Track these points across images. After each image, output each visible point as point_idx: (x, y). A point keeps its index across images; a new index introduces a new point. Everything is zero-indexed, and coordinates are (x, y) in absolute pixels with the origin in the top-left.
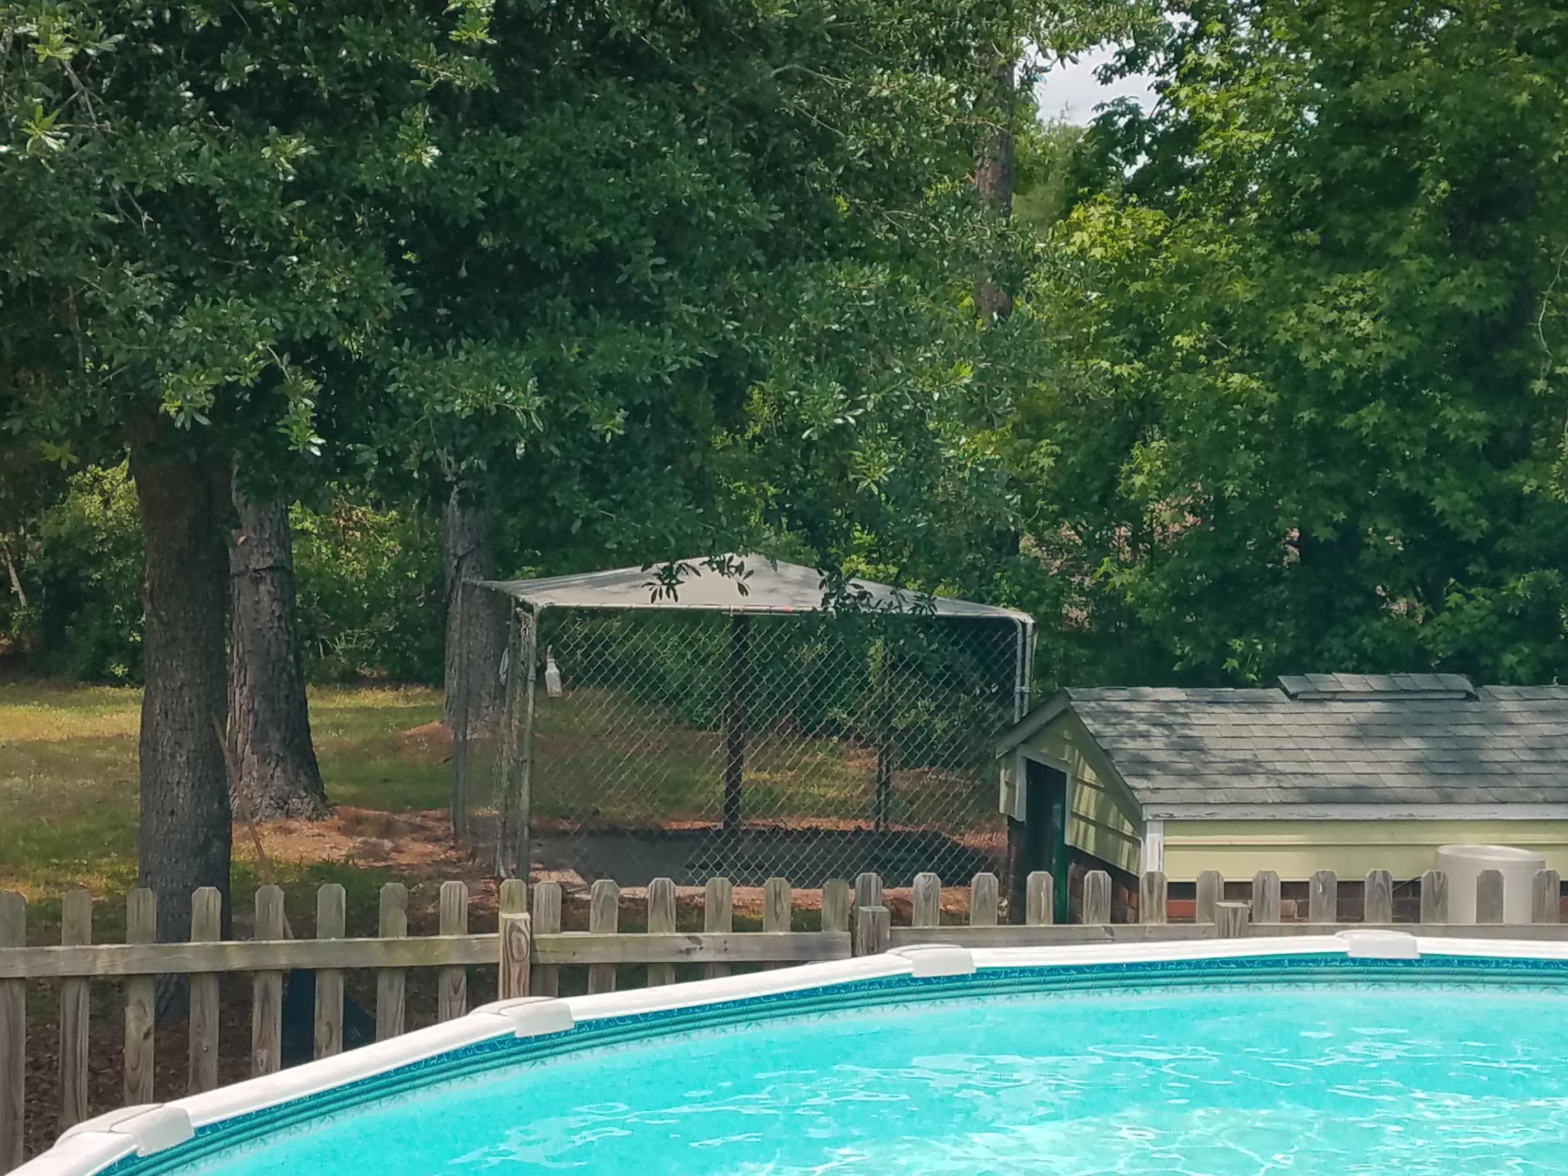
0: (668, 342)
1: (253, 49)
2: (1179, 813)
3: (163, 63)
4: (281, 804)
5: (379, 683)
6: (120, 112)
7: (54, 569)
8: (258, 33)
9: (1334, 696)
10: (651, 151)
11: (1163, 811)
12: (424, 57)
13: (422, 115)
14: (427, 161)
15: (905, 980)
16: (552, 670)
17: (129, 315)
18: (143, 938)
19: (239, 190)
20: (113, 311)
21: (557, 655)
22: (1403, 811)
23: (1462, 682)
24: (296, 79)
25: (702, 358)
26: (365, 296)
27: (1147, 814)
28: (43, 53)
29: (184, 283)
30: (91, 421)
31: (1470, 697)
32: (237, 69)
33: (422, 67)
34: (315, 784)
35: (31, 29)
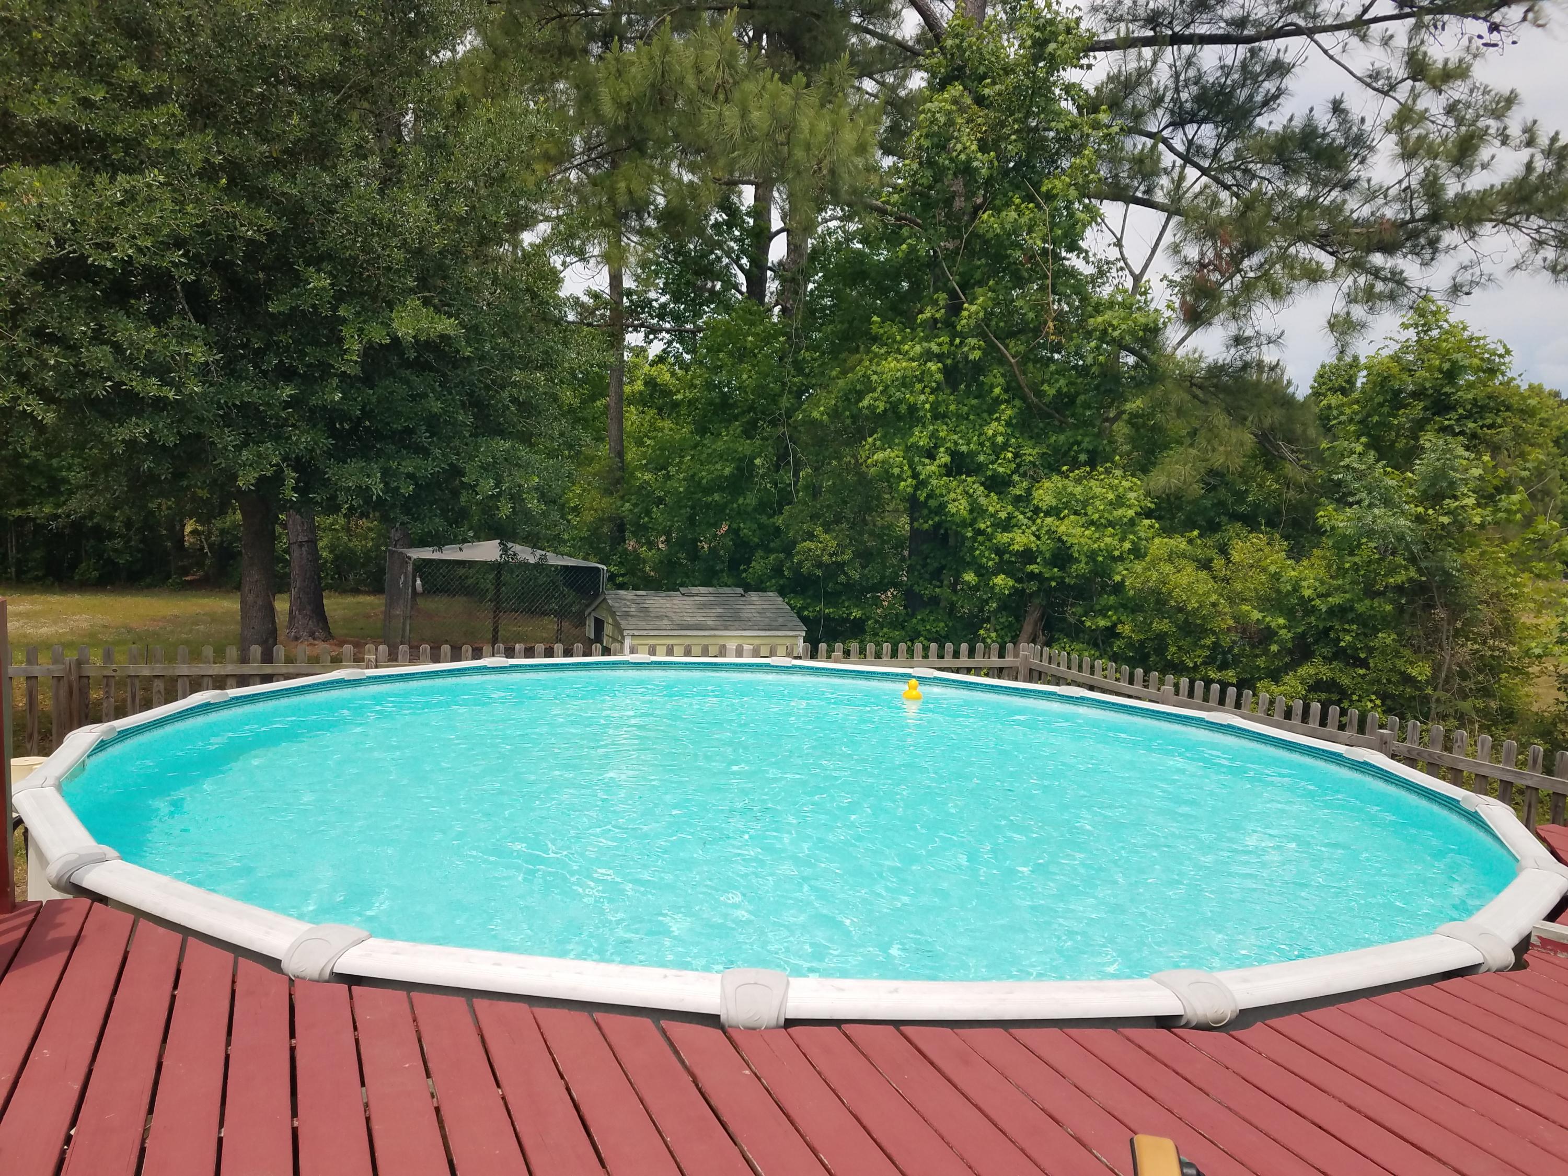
0: (430, 462)
1: (277, 355)
2: (636, 633)
3: (243, 357)
4: (312, 634)
5: (368, 593)
6: (226, 375)
7: (222, 542)
8: (279, 348)
9: (697, 595)
10: (425, 395)
11: (631, 632)
12: (337, 362)
13: (335, 381)
14: (337, 398)
15: (485, 668)
16: (418, 582)
17: (225, 448)
18: (232, 662)
19: (268, 404)
20: (220, 446)
21: (420, 577)
22: (712, 633)
23: (740, 590)
24: (291, 365)
25: (443, 469)
26: (316, 443)
27: (625, 633)
28: (193, 359)
29: (248, 435)
30: (215, 481)
31: (743, 596)
32: (270, 363)
33: (337, 366)
34: (326, 628)
35: (190, 351)
